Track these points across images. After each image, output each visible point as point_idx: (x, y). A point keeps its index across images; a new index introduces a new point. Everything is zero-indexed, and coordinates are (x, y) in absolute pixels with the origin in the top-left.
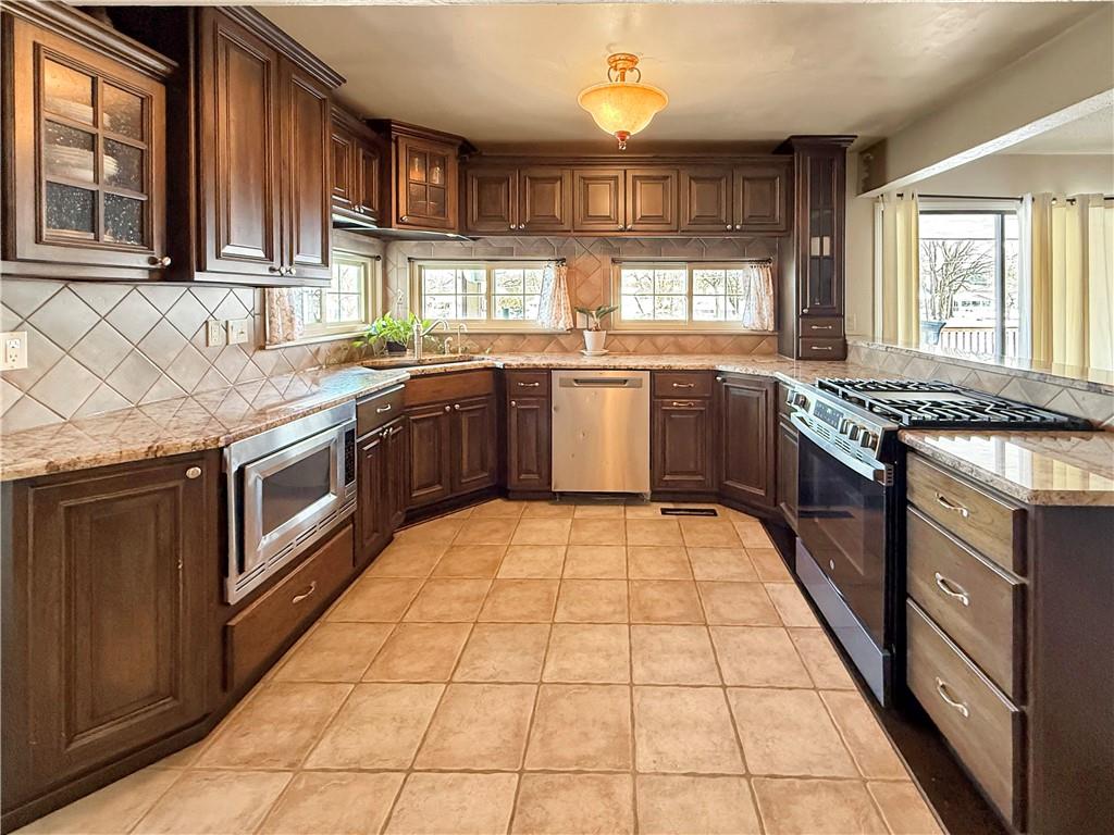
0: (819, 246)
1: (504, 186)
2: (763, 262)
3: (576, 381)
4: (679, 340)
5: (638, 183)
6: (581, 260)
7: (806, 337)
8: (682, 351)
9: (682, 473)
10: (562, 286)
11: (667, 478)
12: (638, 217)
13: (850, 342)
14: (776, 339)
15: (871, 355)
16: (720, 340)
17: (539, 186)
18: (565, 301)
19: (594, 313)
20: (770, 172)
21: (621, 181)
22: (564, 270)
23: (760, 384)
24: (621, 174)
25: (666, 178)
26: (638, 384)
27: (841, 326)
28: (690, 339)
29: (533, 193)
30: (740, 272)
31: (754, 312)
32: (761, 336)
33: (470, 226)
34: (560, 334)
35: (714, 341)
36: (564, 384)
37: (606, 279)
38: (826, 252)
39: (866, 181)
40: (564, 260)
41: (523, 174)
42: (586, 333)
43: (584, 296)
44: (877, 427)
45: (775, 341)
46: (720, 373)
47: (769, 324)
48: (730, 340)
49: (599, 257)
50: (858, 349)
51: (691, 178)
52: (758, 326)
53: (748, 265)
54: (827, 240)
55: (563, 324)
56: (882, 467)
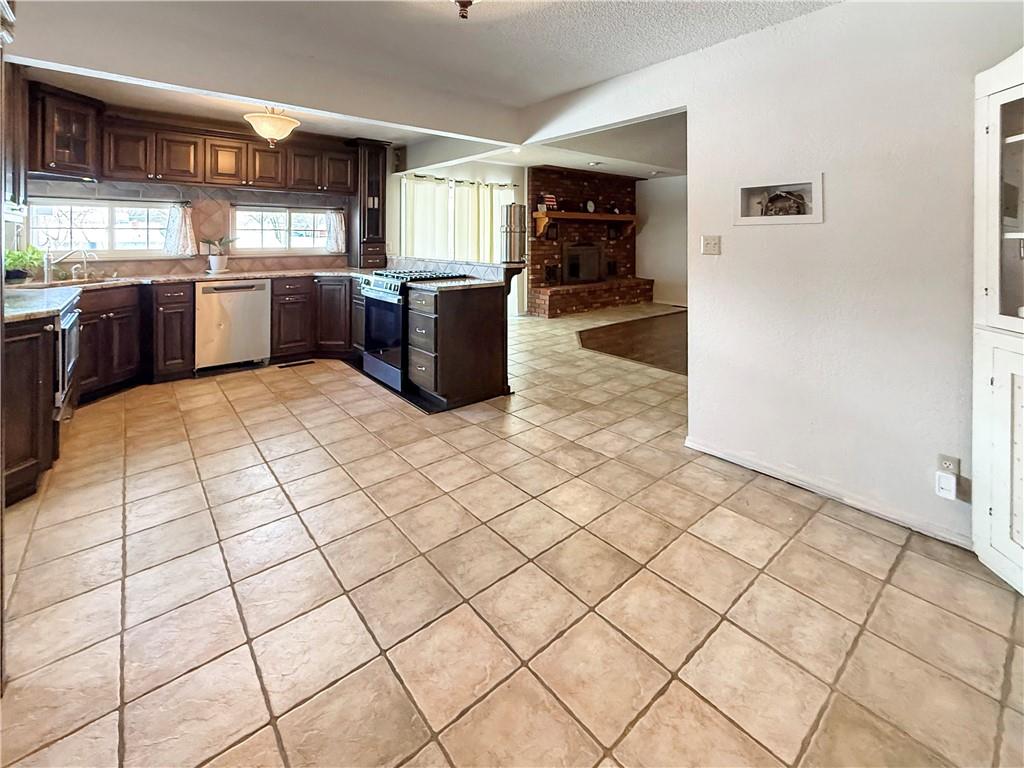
0: (373, 203)
1: (142, 143)
2: (338, 209)
3: (215, 289)
4: (281, 261)
5: (257, 154)
6: (204, 204)
7: (365, 254)
8: (285, 268)
9: (290, 342)
10: (188, 222)
11: (282, 346)
12: (257, 176)
13: (388, 257)
14: (346, 258)
15: (399, 262)
16: (311, 259)
17: (175, 148)
18: (190, 234)
19: (217, 243)
20: (344, 157)
21: (244, 151)
22: (189, 210)
23: (341, 281)
24: (244, 146)
25: (278, 152)
26: (262, 287)
27: (384, 248)
28: (289, 259)
29: (169, 151)
30: (323, 215)
31: (333, 241)
32: (337, 256)
33: (107, 172)
34: (184, 260)
35: (306, 260)
36: (206, 291)
37: (226, 218)
38: (376, 206)
39: (397, 166)
40: (187, 202)
41: (160, 136)
42: (211, 258)
43: (207, 230)
44: (398, 283)
45: (347, 258)
46: (316, 277)
47: (342, 248)
48: (317, 259)
49: (220, 201)
50: (392, 260)
51: (295, 155)
52: (335, 250)
53: (329, 211)
54: (376, 199)
55: (190, 251)
56: (400, 297)
